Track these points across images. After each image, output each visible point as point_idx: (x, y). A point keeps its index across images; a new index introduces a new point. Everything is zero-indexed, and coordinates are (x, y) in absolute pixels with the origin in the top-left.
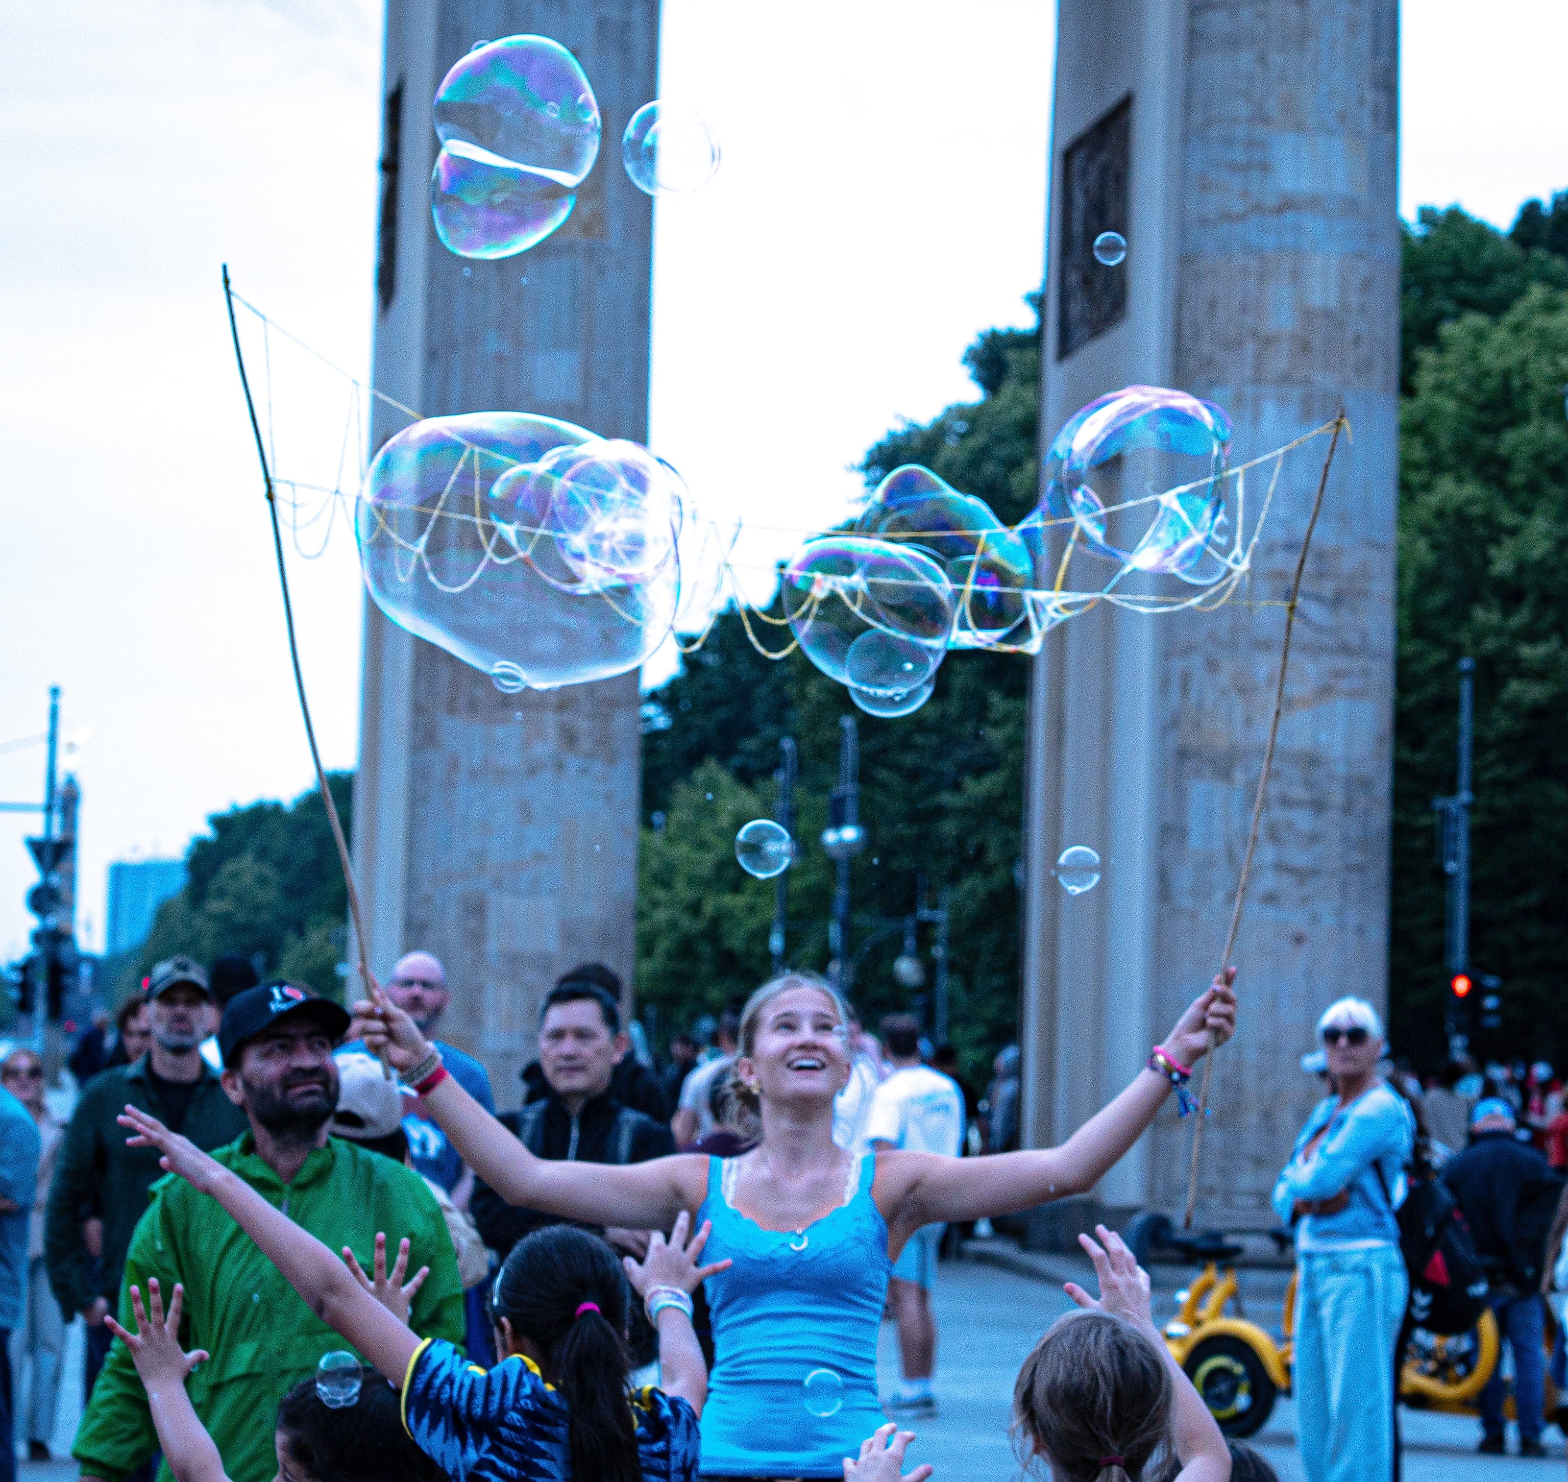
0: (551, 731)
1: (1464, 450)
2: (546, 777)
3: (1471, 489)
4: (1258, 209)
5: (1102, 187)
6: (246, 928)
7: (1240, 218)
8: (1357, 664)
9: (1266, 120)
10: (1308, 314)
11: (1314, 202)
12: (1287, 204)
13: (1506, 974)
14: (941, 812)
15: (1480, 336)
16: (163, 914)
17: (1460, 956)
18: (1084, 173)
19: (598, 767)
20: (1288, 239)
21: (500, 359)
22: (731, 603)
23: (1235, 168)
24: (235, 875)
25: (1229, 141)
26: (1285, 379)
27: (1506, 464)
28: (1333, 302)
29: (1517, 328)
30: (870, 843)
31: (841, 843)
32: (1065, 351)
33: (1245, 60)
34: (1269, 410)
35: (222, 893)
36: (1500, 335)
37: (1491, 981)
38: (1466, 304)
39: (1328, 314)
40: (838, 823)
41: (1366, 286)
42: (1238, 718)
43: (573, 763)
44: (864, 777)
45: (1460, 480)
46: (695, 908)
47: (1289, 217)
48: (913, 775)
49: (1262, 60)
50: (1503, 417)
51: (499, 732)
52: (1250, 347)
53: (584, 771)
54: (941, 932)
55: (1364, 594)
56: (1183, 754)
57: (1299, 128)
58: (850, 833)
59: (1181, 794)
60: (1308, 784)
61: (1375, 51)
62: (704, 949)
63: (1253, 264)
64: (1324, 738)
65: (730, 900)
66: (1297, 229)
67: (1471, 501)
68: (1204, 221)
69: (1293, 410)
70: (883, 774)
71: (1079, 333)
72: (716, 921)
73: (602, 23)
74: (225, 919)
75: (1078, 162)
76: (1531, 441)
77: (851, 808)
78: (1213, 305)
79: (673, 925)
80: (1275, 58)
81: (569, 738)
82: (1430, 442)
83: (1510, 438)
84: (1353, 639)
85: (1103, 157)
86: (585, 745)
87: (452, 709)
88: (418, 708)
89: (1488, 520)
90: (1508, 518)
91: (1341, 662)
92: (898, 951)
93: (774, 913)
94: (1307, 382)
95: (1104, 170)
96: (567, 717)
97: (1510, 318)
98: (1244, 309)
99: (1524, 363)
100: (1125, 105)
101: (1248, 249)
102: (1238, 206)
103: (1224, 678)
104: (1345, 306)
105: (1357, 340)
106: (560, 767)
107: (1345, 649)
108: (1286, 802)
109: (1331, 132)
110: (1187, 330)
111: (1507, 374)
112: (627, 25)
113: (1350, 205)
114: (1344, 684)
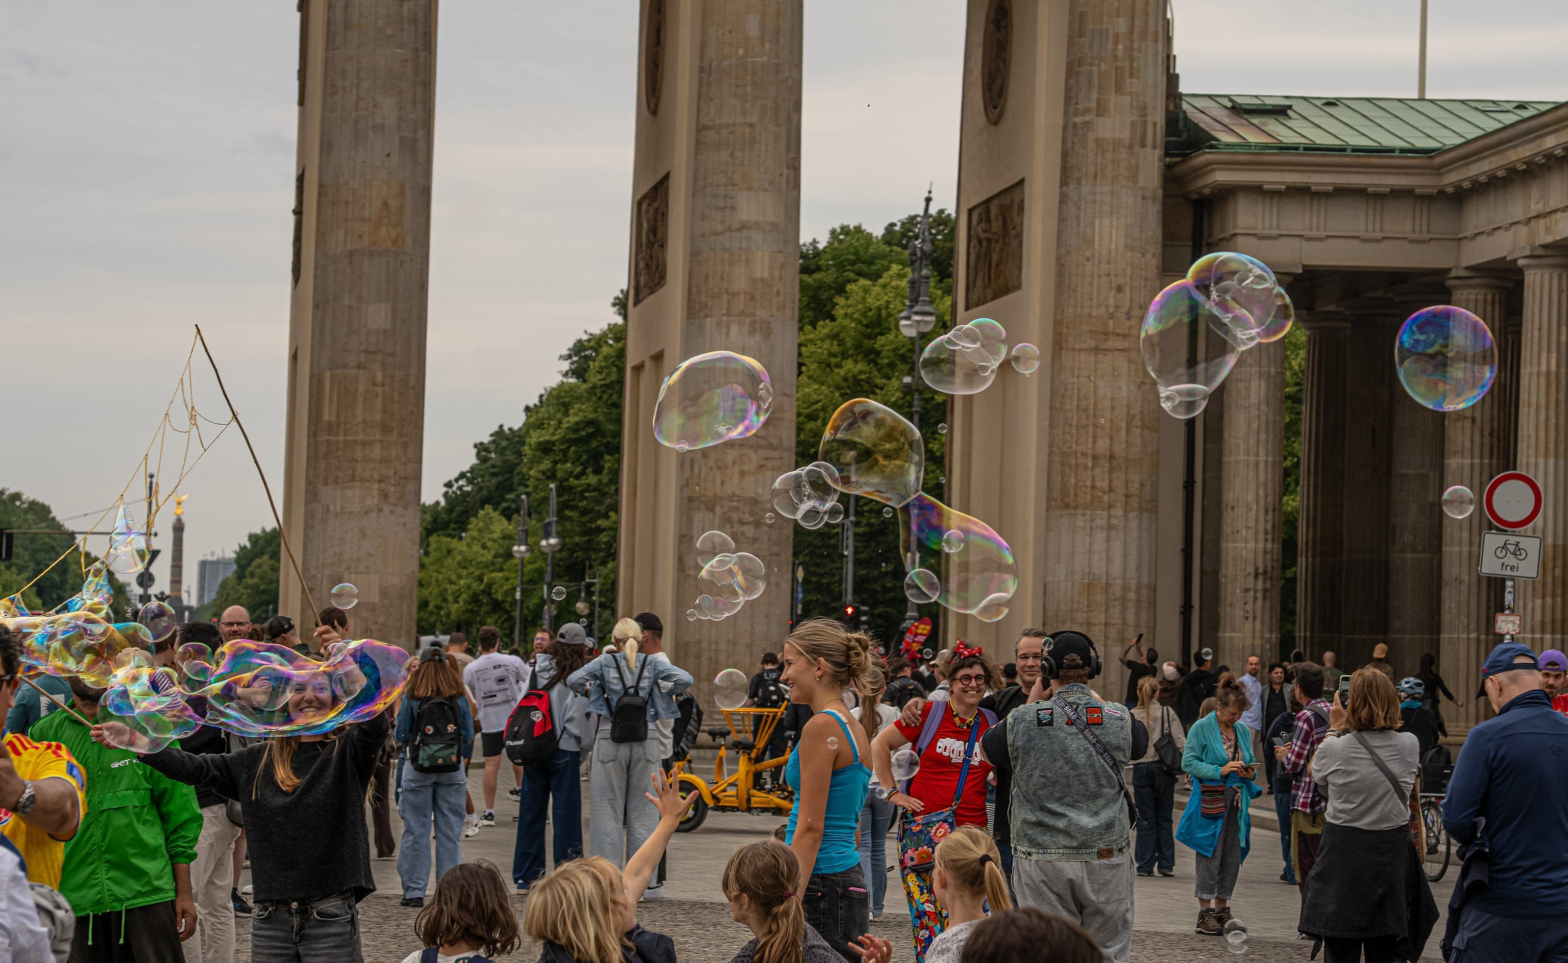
0: (375, 493)
1: (858, 347)
2: (374, 515)
3: (861, 366)
4: (729, 229)
5: (656, 221)
6: (264, 592)
7: (721, 233)
8: (777, 454)
9: (734, 185)
10: (754, 281)
11: (757, 225)
12: (744, 227)
13: (873, 606)
14: (600, 530)
15: (866, 291)
16: (224, 585)
17: (849, 597)
18: (647, 211)
19: (399, 510)
20: (745, 244)
21: (350, 307)
22: (501, 427)
23: (718, 208)
24: (260, 566)
25: (715, 196)
26: (742, 313)
27: (878, 353)
28: (766, 275)
29: (884, 286)
30: (563, 547)
31: (549, 545)
32: (637, 302)
33: (724, 155)
34: (734, 329)
35: (252, 575)
36: (877, 289)
37: (865, 608)
38: (860, 274)
39: (763, 280)
40: (547, 536)
41: (783, 266)
42: (718, 482)
43: (386, 509)
44: (559, 512)
45: (856, 362)
46: (480, 579)
47: (745, 233)
48: (584, 513)
49: (732, 154)
50: (877, 330)
51: (350, 493)
52: (725, 297)
53: (392, 512)
54: (596, 589)
55: (781, 419)
56: (691, 500)
57: (750, 189)
58: (553, 541)
59: (690, 519)
60: (752, 514)
61: (788, 150)
62: (485, 600)
63: (727, 256)
64: (760, 491)
65: (498, 575)
66: (749, 238)
67: (861, 372)
68: (703, 236)
69: (746, 329)
70: (568, 513)
71: (645, 291)
72: (490, 585)
73: (402, 139)
74: (256, 587)
75: (644, 206)
76: (891, 342)
77: (554, 529)
78: (707, 276)
79: (469, 587)
80: (738, 154)
81: (385, 496)
82: (841, 343)
83: (881, 340)
84: (775, 442)
85: (656, 204)
86: (392, 500)
87: (326, 483)
88: (308, 482)
89: (868, 381)
90: (879, 381)
91: (769, 453)
92: (578, 599)
93: (518, 581)
94: (754, 315)
95: (656, 211)
96: (383, 486)
97: (881, 281)
98: (722, 278)
99: (888, 302)
100: (667, 177)
101: (724, 249)
102: (719, 228)
103: (711, 463)
104: (772, 278)
105: (778, 293)
106: (380, 510)
107: (771, 447)
108: (742, 523)
109: (766, 190)
110: (694, 290)
111: (879, 309)
112: (415, 141)
113: (775, 226)
114: (770, 464)
